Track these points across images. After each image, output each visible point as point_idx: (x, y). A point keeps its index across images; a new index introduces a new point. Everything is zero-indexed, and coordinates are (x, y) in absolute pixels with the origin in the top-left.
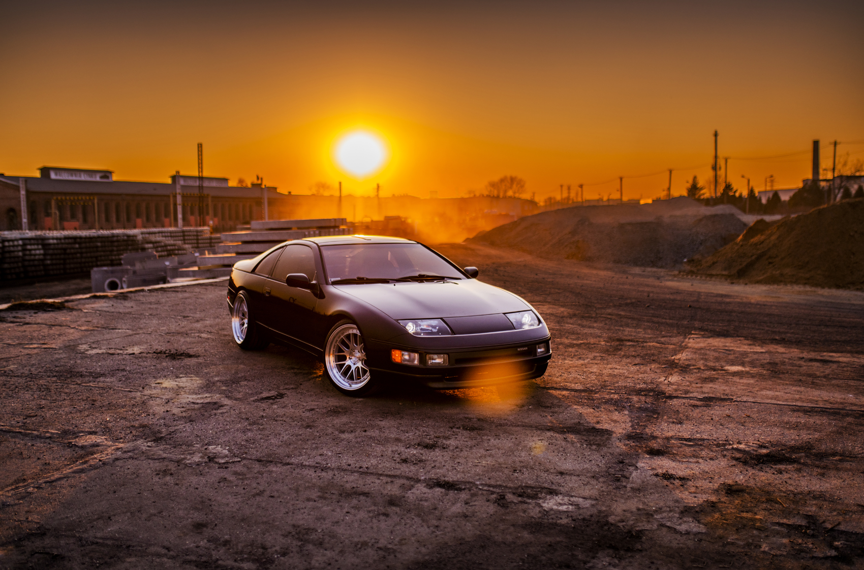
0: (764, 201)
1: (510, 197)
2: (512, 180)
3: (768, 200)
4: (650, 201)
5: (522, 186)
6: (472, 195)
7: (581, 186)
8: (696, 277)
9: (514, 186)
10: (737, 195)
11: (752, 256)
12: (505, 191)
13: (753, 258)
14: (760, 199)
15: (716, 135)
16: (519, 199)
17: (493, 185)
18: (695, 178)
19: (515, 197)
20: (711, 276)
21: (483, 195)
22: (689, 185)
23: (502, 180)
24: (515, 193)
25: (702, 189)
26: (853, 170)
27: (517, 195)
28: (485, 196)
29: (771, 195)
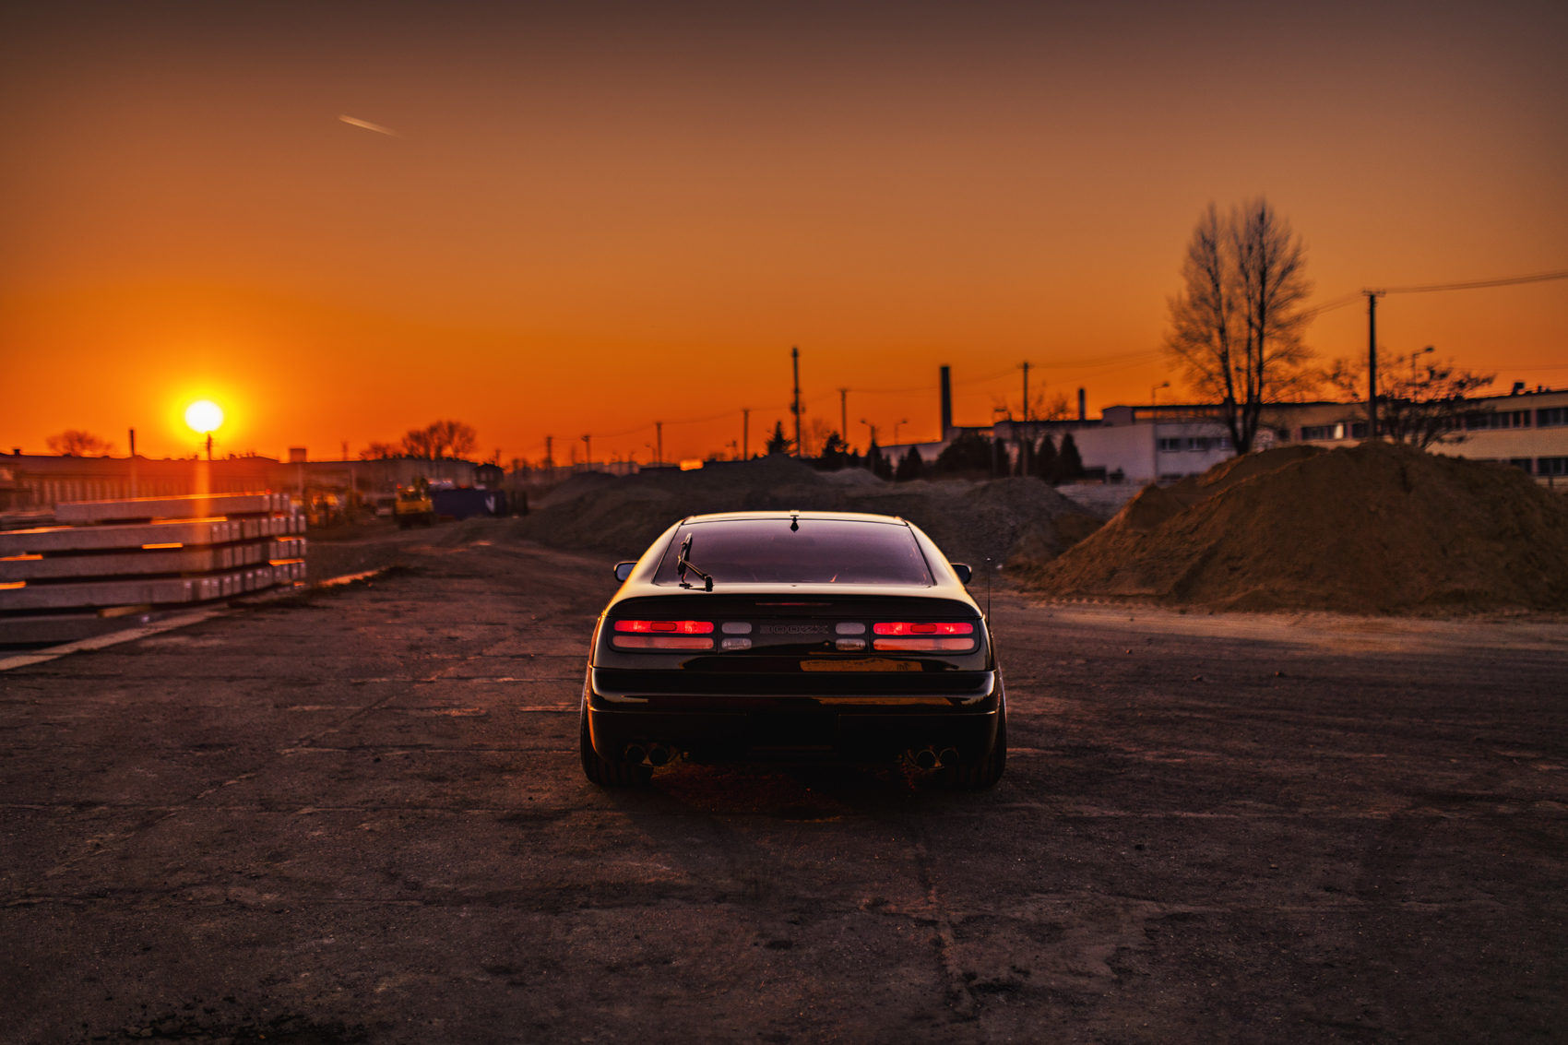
0: (894, 462)
1: (449, 459)
2: (452, 428)
3: (902, 461)
4: (697, 464)
5: (470, 440)
6: (380, 456)
7: (586, 438)
8: (1090, 600)
9: (456, 439)
10: (850, 451)
11: (1189, 556)
12: (439, 449)
13: (1196, 559)
14: (888, 459)
15: (795, 354)
16: (466, 462)
17: (416, 437)
18: (779, 424)
19: (458, 459)
20: (1123, 598)
21: (400, 455)
22: (771, 436)
23: (433, 429)
24: (457, 451)
25: (789, 443)
26: (1052, 410)
27: (461, 455)
28: (404, 456)
29: (905, 452)
